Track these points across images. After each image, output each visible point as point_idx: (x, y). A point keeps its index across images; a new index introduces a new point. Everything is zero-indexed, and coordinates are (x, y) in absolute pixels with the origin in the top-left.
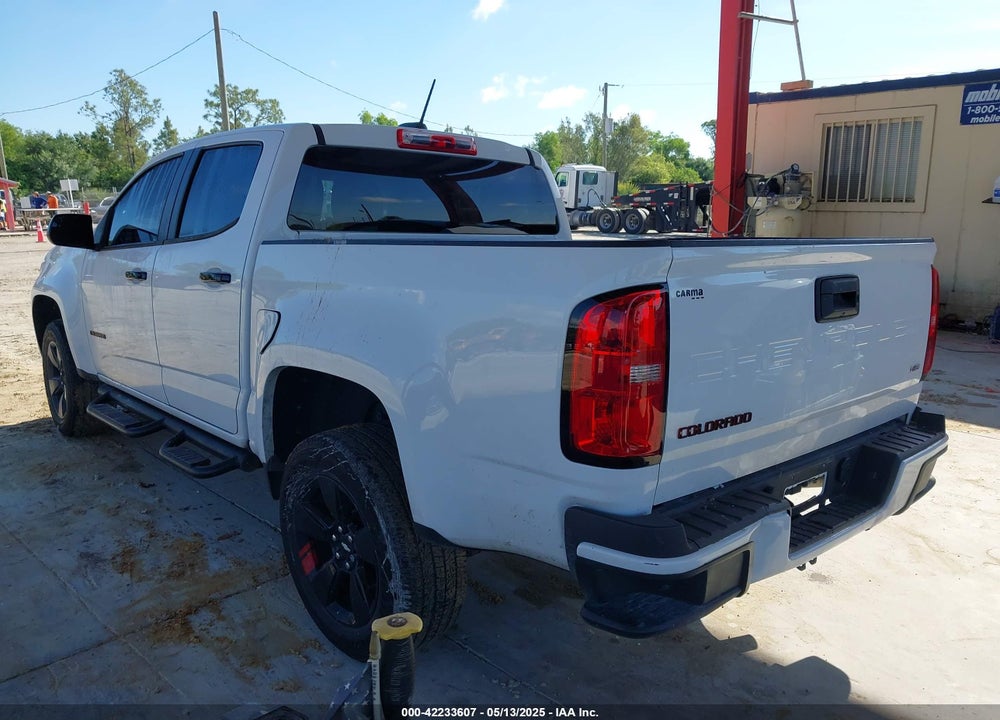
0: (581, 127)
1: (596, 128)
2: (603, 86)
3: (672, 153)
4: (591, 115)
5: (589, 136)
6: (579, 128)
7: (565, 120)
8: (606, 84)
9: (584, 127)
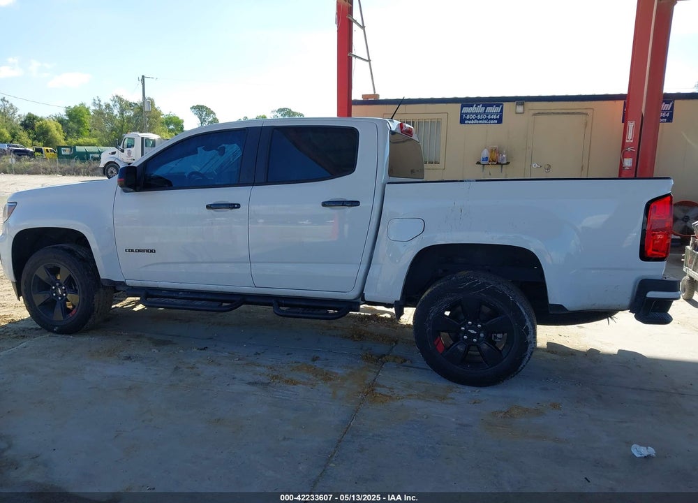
0: (109, 105)
1: (121, 106)
2: (141, 78)
3: (171, 127)
4: (117, 96)
5: (116, 111)
6: (108, 106)
7: (96, 99)
8: (143, 77)
9: (111, 105)
